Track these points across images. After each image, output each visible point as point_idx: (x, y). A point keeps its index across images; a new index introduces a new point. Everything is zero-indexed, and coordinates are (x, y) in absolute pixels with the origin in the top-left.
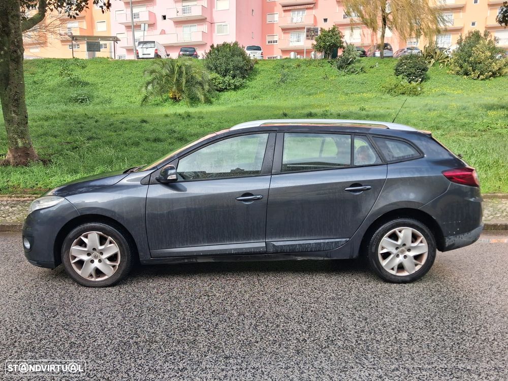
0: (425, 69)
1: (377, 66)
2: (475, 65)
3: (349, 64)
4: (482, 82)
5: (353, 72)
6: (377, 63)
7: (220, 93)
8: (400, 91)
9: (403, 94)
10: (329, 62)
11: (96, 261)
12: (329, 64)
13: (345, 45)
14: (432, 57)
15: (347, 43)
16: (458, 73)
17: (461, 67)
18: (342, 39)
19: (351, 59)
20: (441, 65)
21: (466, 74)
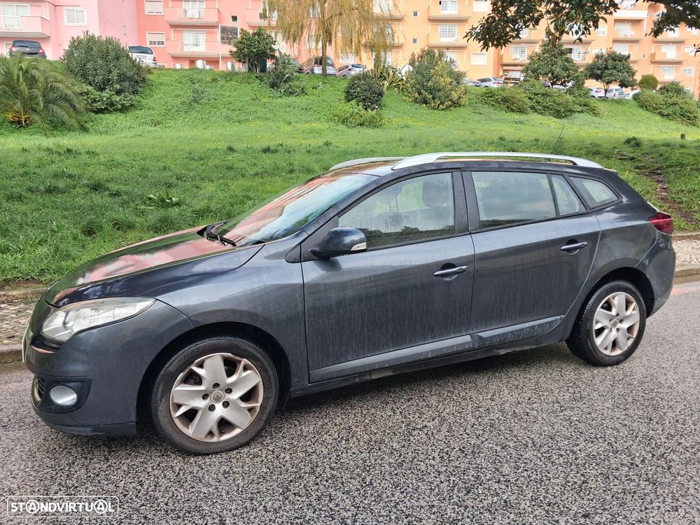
0: (381, 94)
1: (321, 86)
2: (433, 91)
3: (286, 81)
4: (443, 112)
5: (291, 93)
6: (321, 83)
7: (97, 116)
8: (358, 122)
9: (361, 125)
10: (257, 77)
11: (219, 406)
12: (258, 81)
13: (277, 54)
14: (385, 79)
15: (280, 53)
16: (416, 101)
17: (420, 93)
18: (273, 46)
19: (287, 75)
20: (396, 89)
21: (426, 102)
